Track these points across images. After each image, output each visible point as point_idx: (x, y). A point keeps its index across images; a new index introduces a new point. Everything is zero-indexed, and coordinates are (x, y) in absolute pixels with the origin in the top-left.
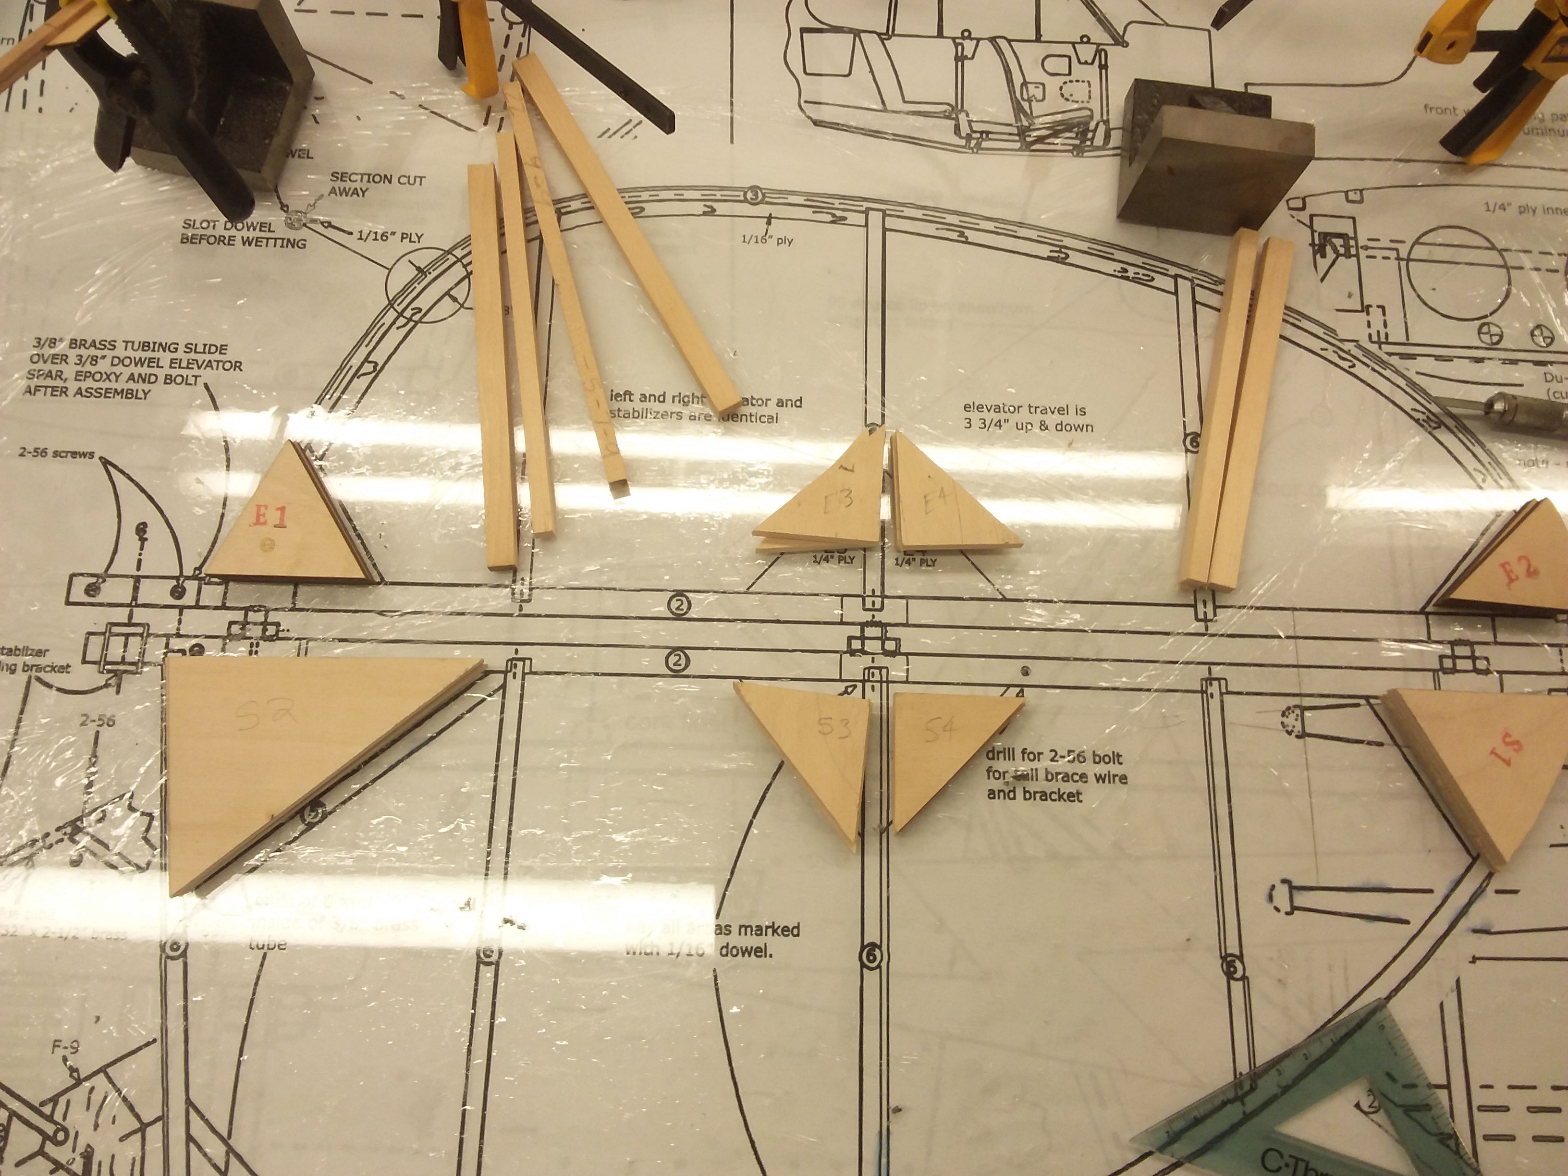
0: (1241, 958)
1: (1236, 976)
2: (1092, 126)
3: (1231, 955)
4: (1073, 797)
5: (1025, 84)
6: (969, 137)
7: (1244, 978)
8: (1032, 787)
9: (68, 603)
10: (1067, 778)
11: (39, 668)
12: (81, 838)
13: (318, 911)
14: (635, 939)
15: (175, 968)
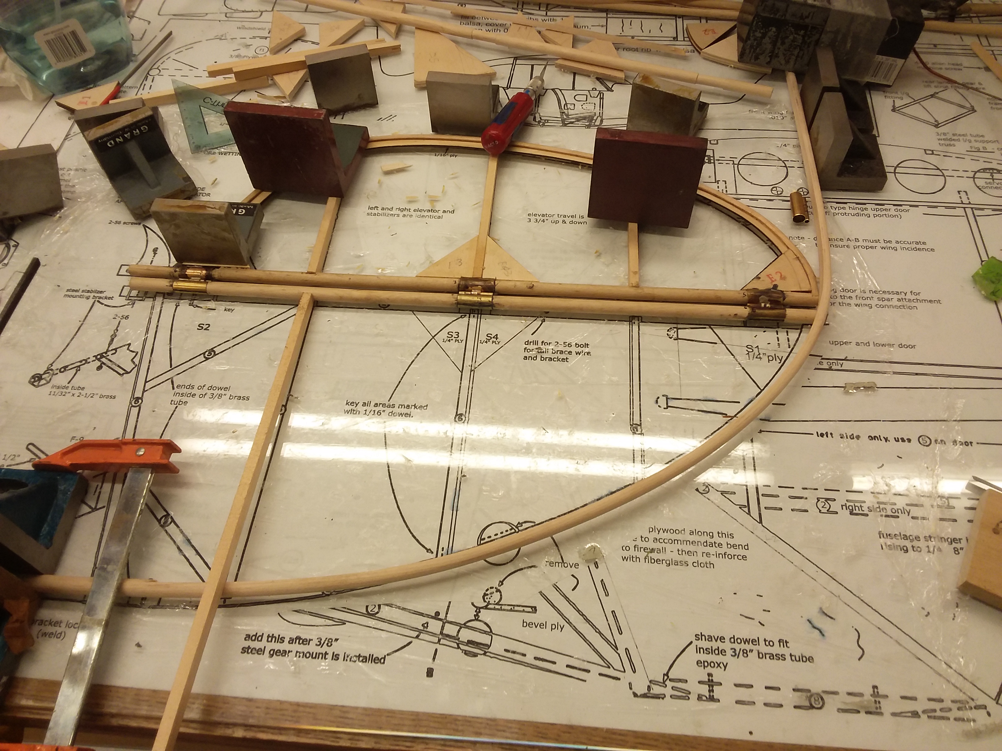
0: (640, 426)
1: (637, 433)
2: (595, 118)
3: (636, 424)
4: (565, 360)
5: (566, 104)
6: (539, 122)
7: (641, 434)
8: (544, 355)
9: (118, 275)
10: (562, 352)
11: (100, 298)
12: (104, 360)
13: (205, 390)
14: (349, 408)
15: (135, 411)
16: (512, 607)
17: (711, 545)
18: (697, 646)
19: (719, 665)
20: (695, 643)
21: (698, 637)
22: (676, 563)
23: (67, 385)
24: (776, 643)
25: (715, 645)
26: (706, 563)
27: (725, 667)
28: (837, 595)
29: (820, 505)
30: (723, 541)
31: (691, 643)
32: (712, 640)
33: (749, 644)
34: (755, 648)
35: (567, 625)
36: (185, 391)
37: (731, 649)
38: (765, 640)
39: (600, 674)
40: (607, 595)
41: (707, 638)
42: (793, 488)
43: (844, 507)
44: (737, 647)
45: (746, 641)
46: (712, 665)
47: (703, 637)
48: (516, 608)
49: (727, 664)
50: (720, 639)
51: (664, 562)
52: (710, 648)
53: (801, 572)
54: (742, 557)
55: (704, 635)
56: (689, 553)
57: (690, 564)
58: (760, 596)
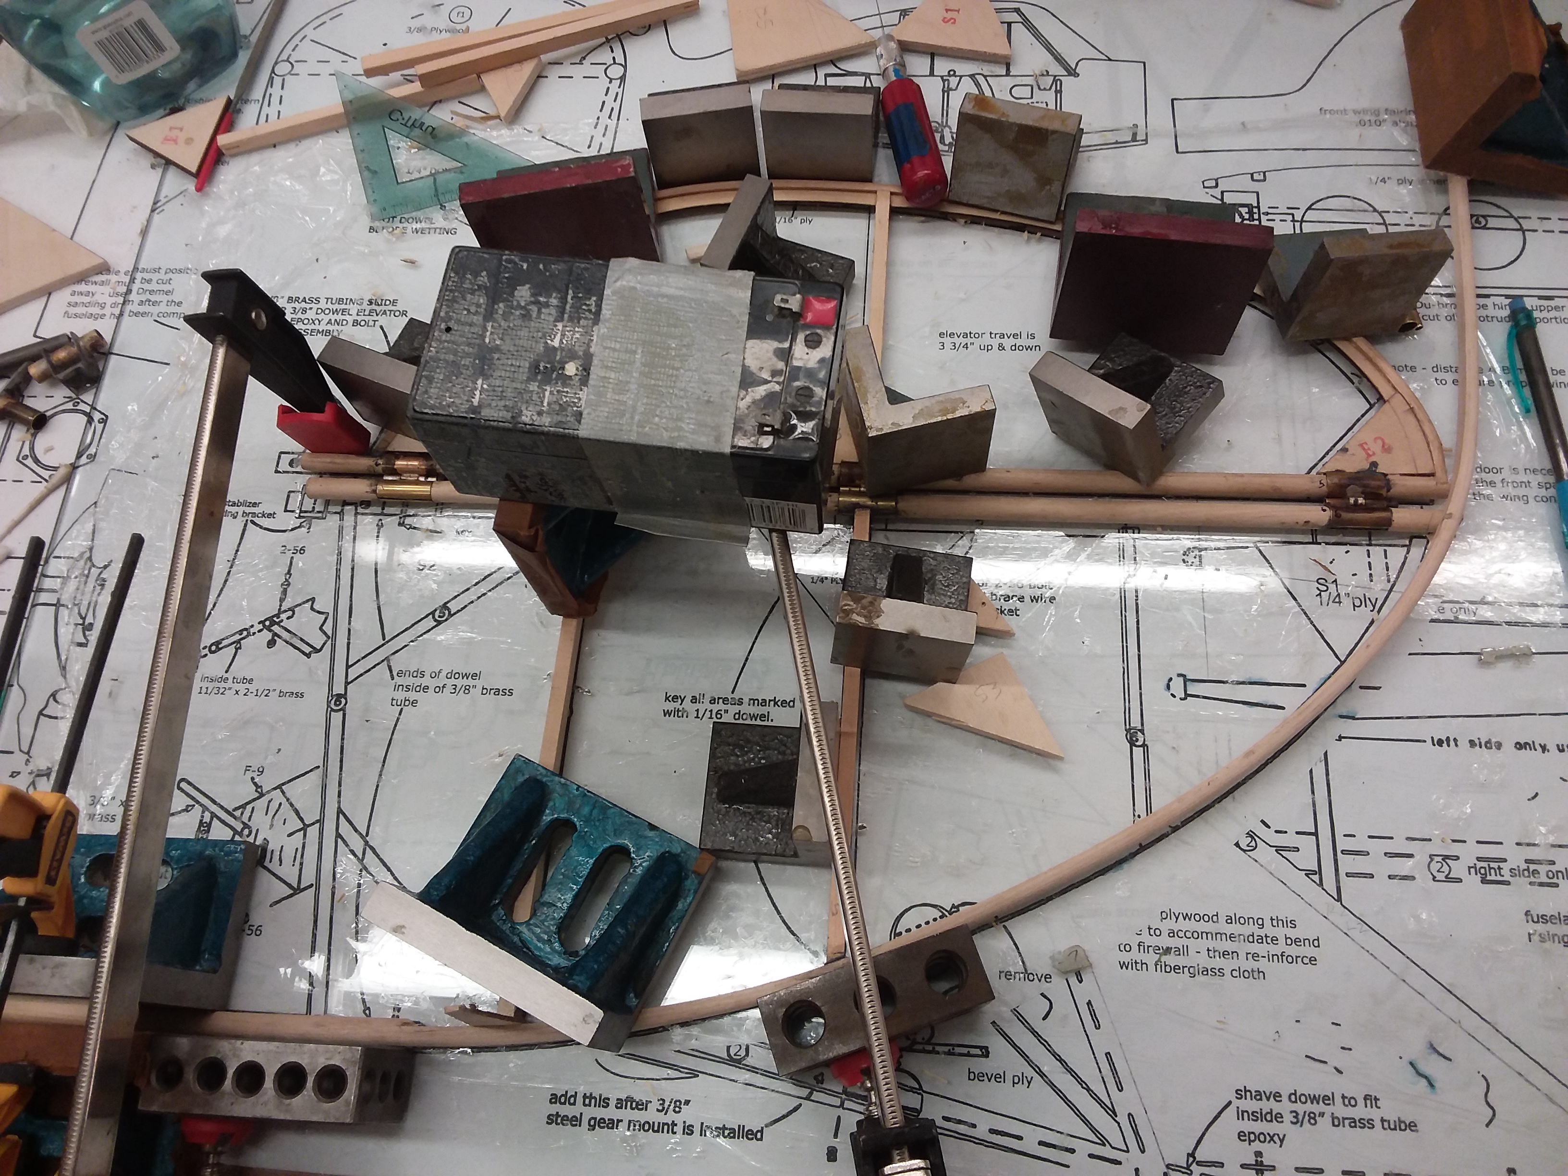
0: (1142, 731)
1: (1137, 744)
3: (1134, 728)
4: (1014, 613)
6: (951, 145)
7: (1144, 745)
9: (277, 472)
10: (1008, 599)
11: (253, 515)
12: (276, 628)
13: (441, 681)
14: (670, 706)
15: (337, 718)
16: (951, 1048)
17: (1261, 940)
18: (1238, 1108)
19: (1272, 1138)
20: (1236, 1103)
21: (1241, 1093)
22: (1205, 972)
23: (226, 675)
24: (1361, 1102)
25: (1265, 1106)
26: (1253, 971)
27: (1282, 1142)
28: (1457, 1021)
29: (1435, 866)
30: (1280, 932)
31: (1230, 1103)
32: (1261, 1099)
33: (1318, 1103)
34: (1327, 1109)
35: (1037, 1077)
36: (409, 681)
37: (1291, 1112)
38: (1343, 1097)
39: (1091, 1156)
40: (1098, 1027)
41: (1254, 1094)
42: (1392, 838)
43: (1472, 870)
44: (1300, 1108)
45: (1315, 1099)
46: (1262, 1138)
47: (1248, 1094)
48: (958, 1050)
49: (1285, 1136)
50: (1275, 1096)
51: (1186, 969)
52: (1259, 1111)
53: (1402, 983)
54: (1310, 960)
55: (1249, 1091)
56: (1225, 954)
57: (1227, 972)
58: (1337, 1024)
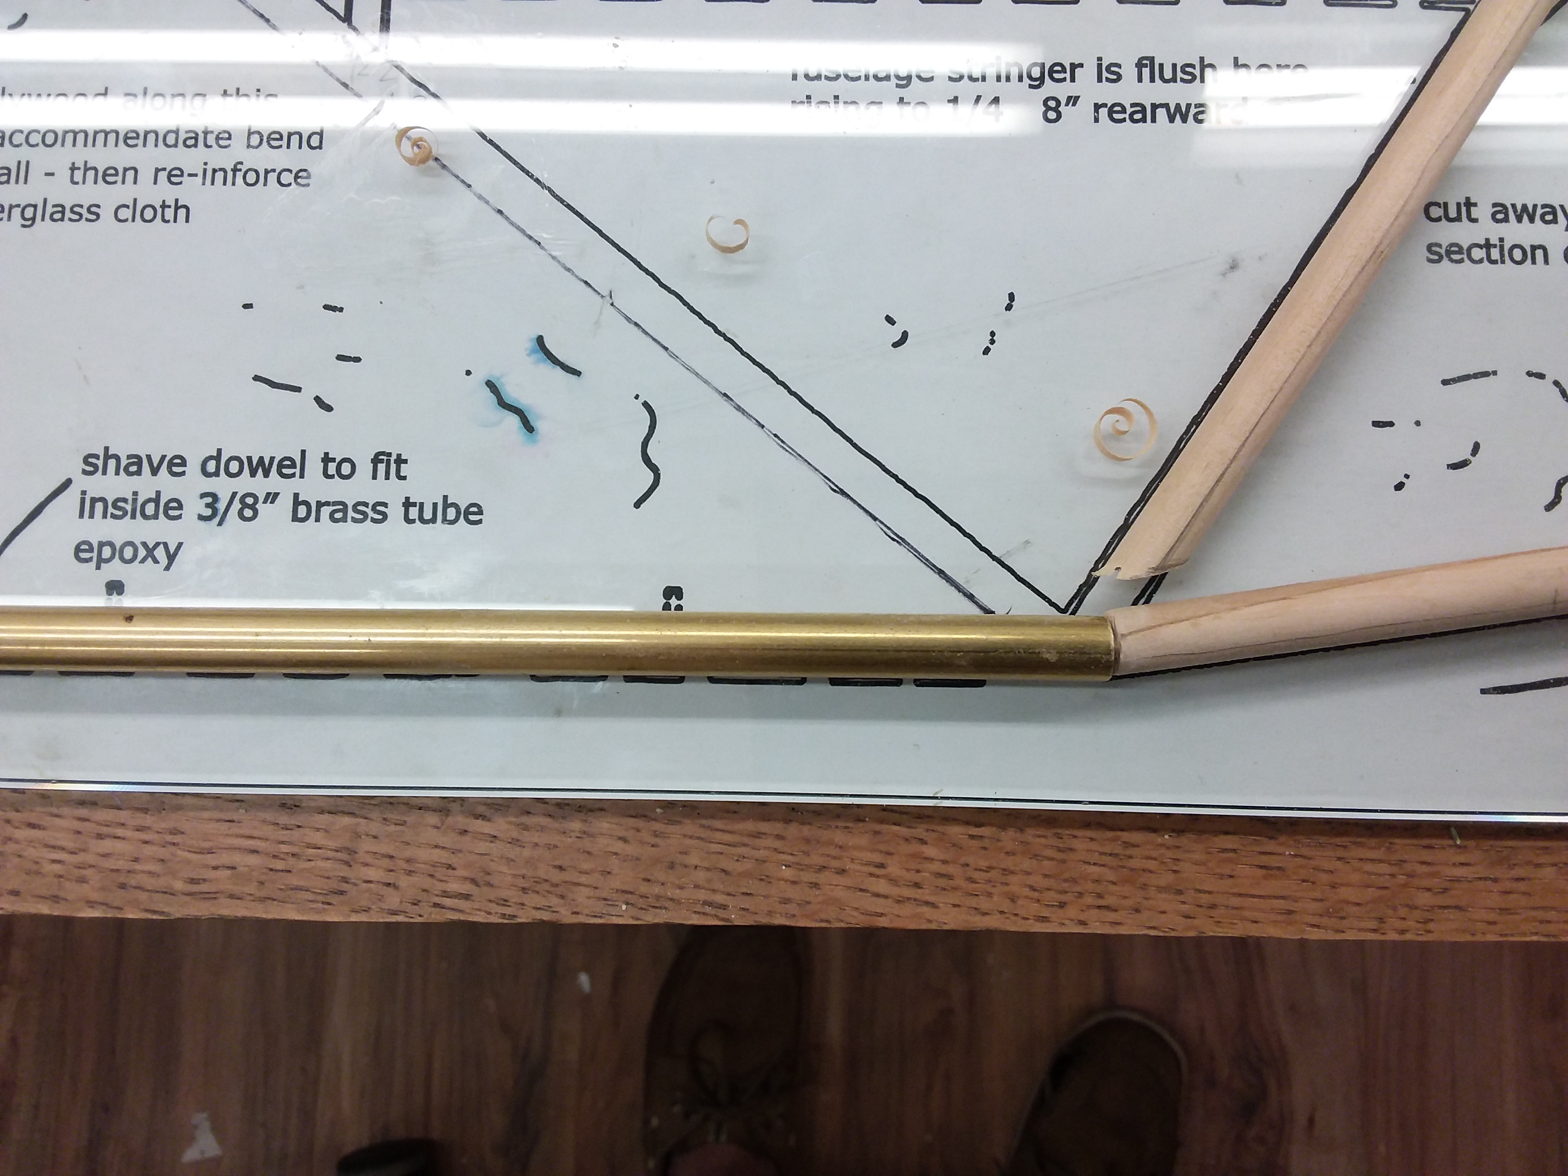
17: (195, 140)
18: (84, 493)
19: (150, 553)
20: (81, 482)
21: (96, 463)
22: (60, 213)
24: (364, 467)
25: (147, 485)
26: (164, 206)
27: (171, 558)
28: (605, 293)
31: (68, 483)
32: (139, 473)
33: (266, 474)
34: (286, 488)
37: (203, 496)
38: (327, 459)
41: (124, 462)
44: (223, 486)
45: (260, 467)
46: (128, 553)
47: (112, 463)
49: (180, 545)
50: (171, 464)
51: (17, 212)
52: (130, 497)
53: (498, 216)
54: (296, 177)
55: (117, 458)
56: (108, 176)
57: (107, 213)
58: (333, 309)
